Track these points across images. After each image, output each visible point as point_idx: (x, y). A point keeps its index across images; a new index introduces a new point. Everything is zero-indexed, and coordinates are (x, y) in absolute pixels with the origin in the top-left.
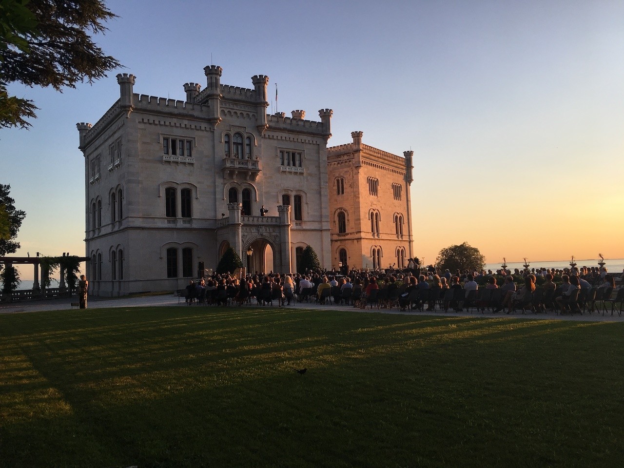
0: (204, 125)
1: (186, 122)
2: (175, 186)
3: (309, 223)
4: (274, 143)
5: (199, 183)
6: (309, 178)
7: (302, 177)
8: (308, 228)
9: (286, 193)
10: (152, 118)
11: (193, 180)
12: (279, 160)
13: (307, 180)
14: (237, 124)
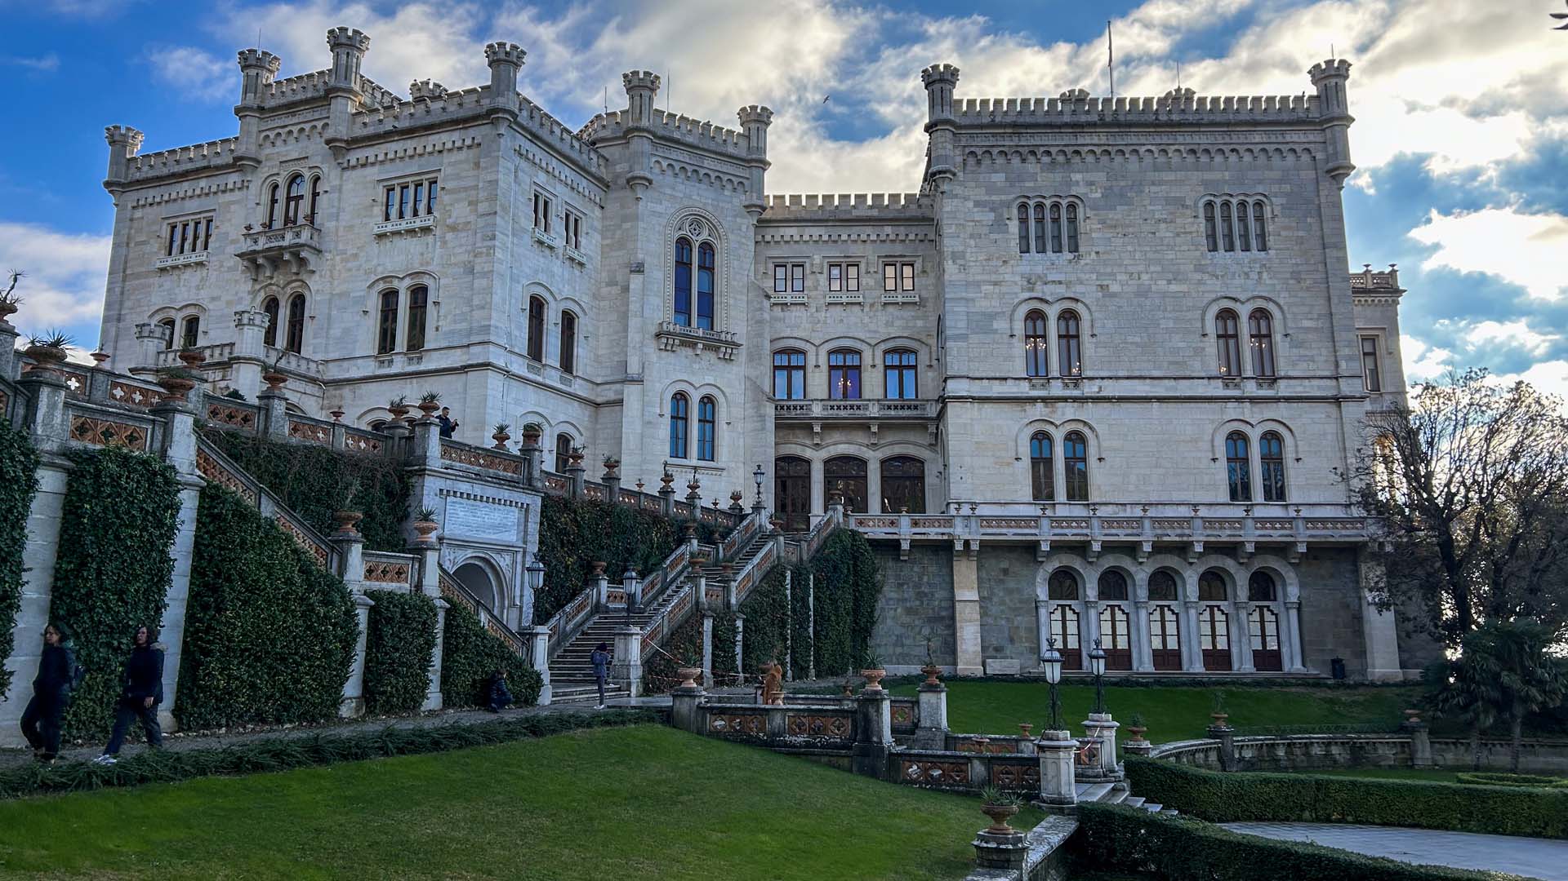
0: (233, 178)
1: (203, 183)
2: (172, 314)
3: (435, 355)
4: (373, 173)
5: (213, 299)
6: (449, 236)
7: (430, 239)
8: (432, 366)
9: (388, 285)
10: (151, 194)
11: (203, 297)
12: (378, 211)
13: (444, 243)
14: (295, 155)
